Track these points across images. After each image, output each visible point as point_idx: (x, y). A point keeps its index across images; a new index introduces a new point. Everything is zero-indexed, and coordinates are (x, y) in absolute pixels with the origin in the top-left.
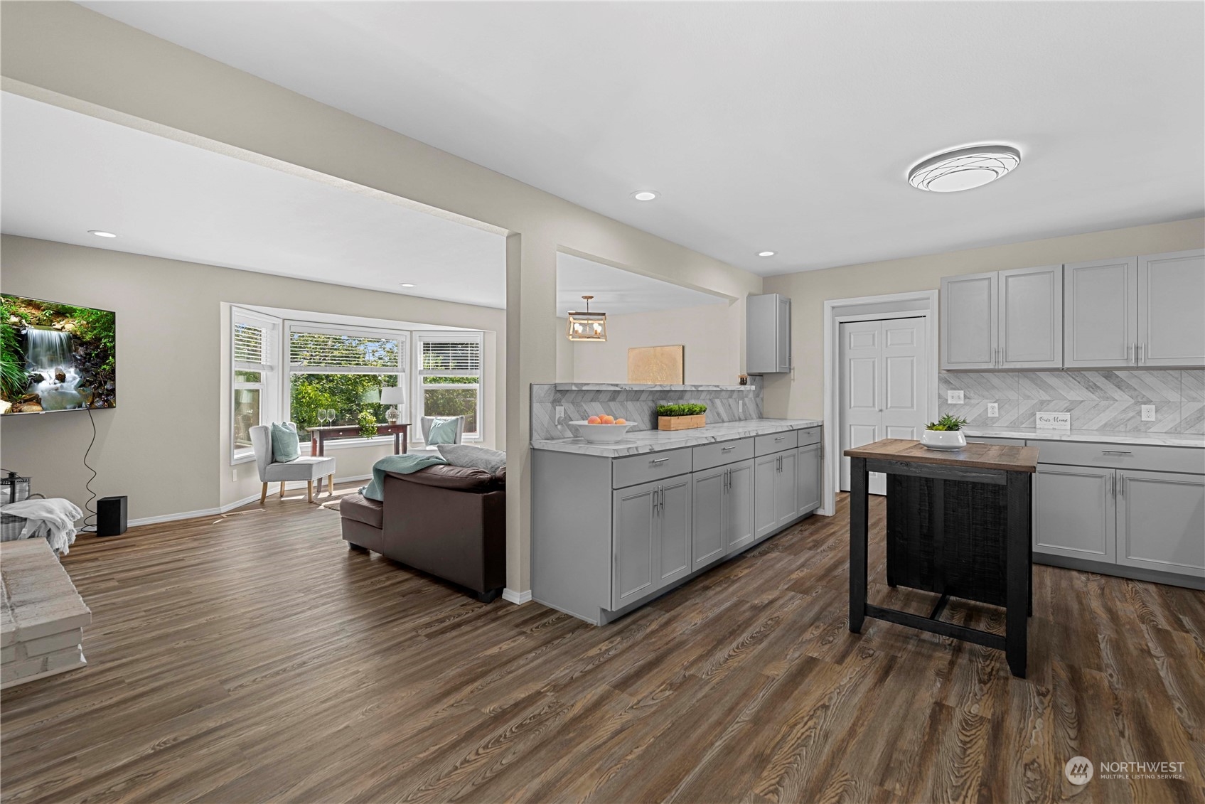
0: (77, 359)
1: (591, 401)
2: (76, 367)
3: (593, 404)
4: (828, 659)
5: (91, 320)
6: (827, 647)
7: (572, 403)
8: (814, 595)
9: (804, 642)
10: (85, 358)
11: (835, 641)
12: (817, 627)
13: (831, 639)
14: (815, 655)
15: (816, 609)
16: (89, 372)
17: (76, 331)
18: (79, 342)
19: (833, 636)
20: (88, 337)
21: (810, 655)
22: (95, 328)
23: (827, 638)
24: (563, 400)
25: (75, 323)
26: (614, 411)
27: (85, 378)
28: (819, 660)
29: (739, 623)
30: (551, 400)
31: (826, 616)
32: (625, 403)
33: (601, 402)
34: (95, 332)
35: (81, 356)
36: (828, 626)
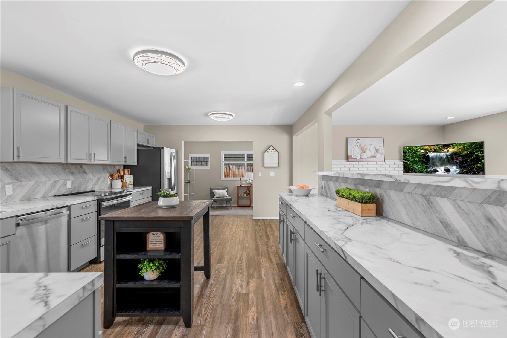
0: (457, 163)
2: (457, 166)
4: (215, 264)
5: (466, 145)
6: (217, 268)
8: (233, 295)
9: (224, 267)
10: (462, 162)
11: (215, 271)
12: (223, 275)
13: (216, 272)
14: (219, 264)
15: (228, 285)
16: (466, 168)
17: (456, 151)
18: (458, 155)
19: (216, 273)
20: (465, 153)
21: (221, 264)
22: (469, 149)
23: (218, 272)
24: (324, 179)
25: (455, 148)
27: (463, 170)
28: (218, 263)
29: (250, 267)
31: (222, 282)
34: (469, 150)
35: (460, 161)
36: (219, 277)
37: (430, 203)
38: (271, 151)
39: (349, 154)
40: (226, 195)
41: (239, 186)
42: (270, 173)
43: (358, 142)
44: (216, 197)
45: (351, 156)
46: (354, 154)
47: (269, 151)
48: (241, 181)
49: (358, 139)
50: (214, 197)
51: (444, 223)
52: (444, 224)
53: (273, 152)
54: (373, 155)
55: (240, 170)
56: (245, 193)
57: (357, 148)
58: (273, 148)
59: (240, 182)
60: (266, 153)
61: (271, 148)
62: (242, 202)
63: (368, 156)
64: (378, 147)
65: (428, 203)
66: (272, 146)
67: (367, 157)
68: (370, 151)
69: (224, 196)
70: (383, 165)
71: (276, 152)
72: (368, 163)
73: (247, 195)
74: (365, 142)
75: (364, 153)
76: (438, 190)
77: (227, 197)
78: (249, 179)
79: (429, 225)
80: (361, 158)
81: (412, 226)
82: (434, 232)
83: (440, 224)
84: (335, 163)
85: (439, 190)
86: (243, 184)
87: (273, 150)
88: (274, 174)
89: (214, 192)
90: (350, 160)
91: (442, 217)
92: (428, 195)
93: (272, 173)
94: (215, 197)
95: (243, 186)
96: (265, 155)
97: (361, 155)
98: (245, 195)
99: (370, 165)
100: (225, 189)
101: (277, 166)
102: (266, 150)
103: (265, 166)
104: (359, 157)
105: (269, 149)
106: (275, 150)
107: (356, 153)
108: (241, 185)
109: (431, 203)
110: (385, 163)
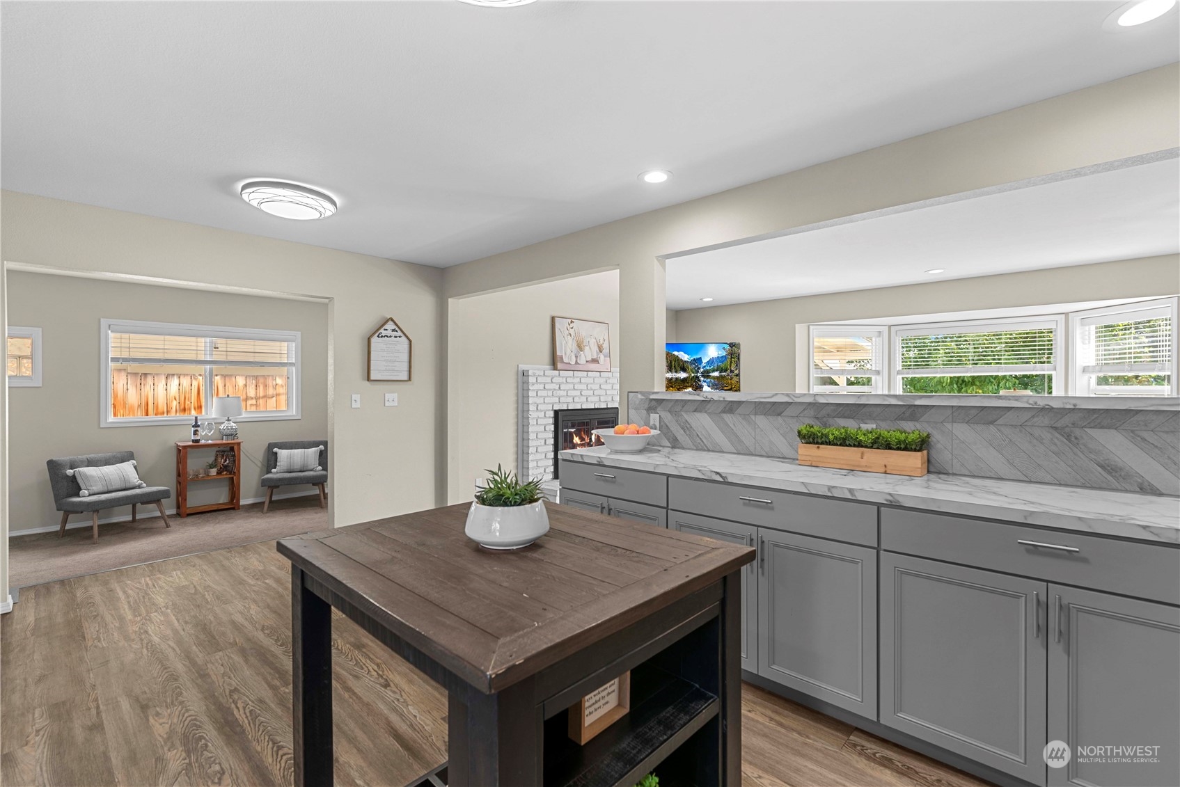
1: (695, 411)
3: (698, 415)
7: (670, 412)
24: (659, 408)
26: (732, 427)
30: (646, 406)
32: (753, 417)
33: (709, 414)
37: (1073, 439)
38: (389, 333)
39: (558, 353)
40: (134, 478)
41: (191, 443)
42: (386, 399)
43: (572, 328)
44: (90, 495)
45: (561, 358)
46: (565, 354)
47: (384, 333)
48: (196, 425)
49: (572, 322)
50: (78, 495)
51: (1109, 466)
52: (1109, 468)
53: (395, 337)
54: (595, 357)
55: (147, 389)
56: (211, 466)
57: (570, 339)
58: (394, 327)
59: (193, 429)
60: (374, 339)
61: (390, 326)
62: (197, 498)
63: (588, 360)
64: (602, 342)
65: (1069, 441)
66: (392, 320)
67: (587, 362)
68: (590, 348)
69: (128, 485)
70: (609, 378)
71: (403, 337)
72: (589, 373)
73: (219, 473)
74: (582, 329)
75: (581, 353)
76: (1093, 418)
77: (139, 487)
78: (228, 420)
79: (1069, 473)
80: (577, 363)
81: (1022, 479)
82: (1083, 482)
83: (1099, 469)
84: (535, 371)
85: (1096, 418)
86: (207, 436)
87: (393, 330)
88: (396, 400)
89: (74, 476)
90: (559, 366)
91: (1102, 458)
92: (1067, 426)
93: (392, 397)
94: (84, 492)
95: (203, 442)
96: (373, 345)
97: (576, 357)
98: (214, 472)
99: (590, 377)
100: (123, 460)
101: (406, 378)
102: (377, 331)
103: (372, 378)
104: (573, 362)
105: (385, 327)
106: (400, 333)
107: (568, 352)
108: (197, 441)
109: (1076, 438)
110: (611, 373)
